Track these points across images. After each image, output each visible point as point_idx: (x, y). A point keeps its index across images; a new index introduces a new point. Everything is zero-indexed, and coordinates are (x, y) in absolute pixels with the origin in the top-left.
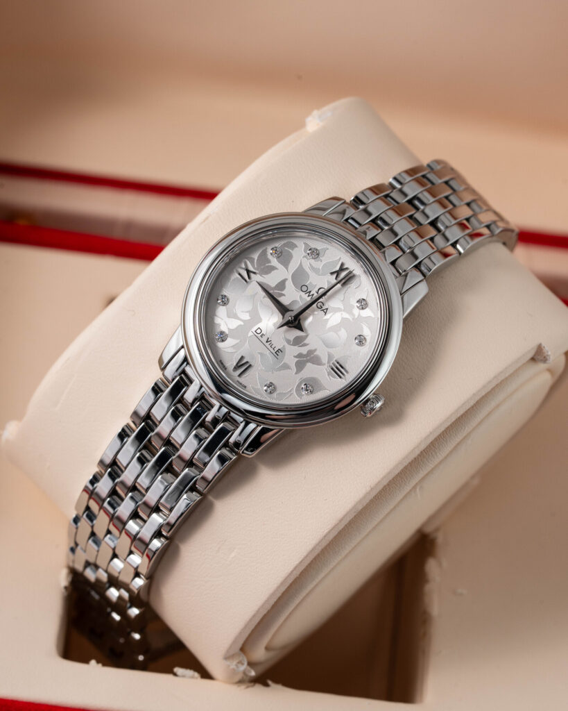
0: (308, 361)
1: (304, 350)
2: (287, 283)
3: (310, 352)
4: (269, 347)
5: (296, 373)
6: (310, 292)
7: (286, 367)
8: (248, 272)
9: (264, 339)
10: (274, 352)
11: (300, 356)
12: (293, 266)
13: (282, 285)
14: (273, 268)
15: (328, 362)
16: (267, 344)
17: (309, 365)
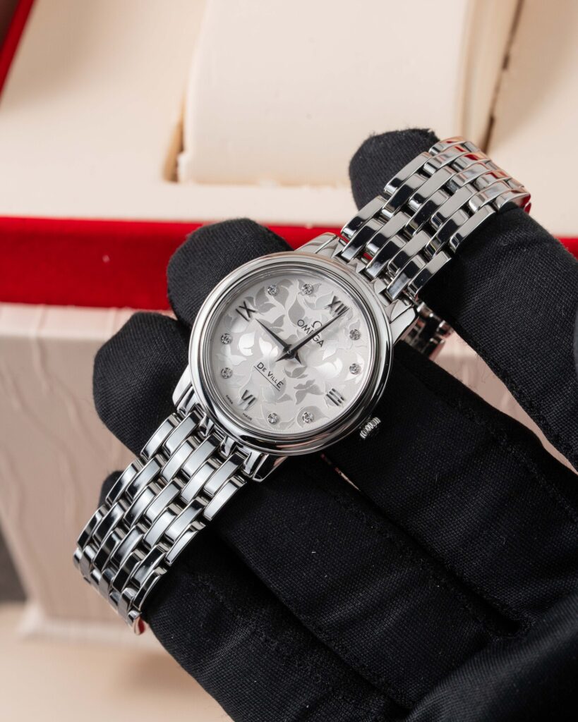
0: (307, 391)
1: (303, 381)
2: (284, 319)
3: (309, 383)
4: (271, 380)
5: (297, 404)
6: (306, 326)
7: (287, 398)
8: (249, 311)
9: (266, 373)
10: (275, 384)
11: (300, 386)
12: (290, 302)
13: (280, 321)
14: (272, 306)
15: (326, 391)
16: (269, 378)
17: (308, 395)
